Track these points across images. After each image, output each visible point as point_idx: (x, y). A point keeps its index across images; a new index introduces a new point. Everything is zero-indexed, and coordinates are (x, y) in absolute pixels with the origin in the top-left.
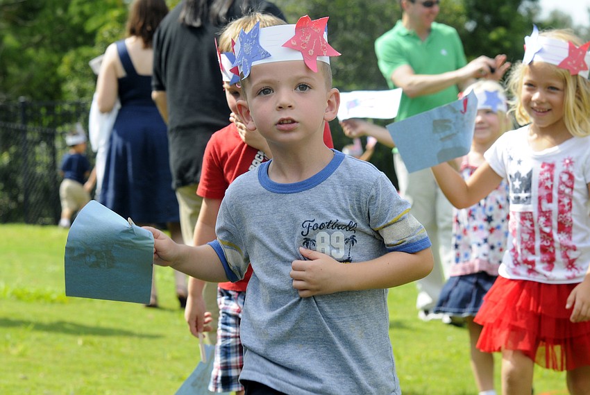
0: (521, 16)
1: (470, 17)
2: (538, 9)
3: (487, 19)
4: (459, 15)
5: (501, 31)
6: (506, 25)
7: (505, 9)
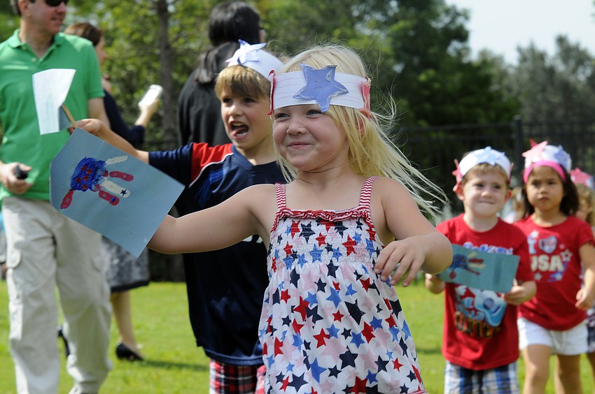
0: (449, 56)
1: (398, 59)
2: (468, 50)
3: (416, 60)
4: (386, 57)
5: (431, 72)
6: (435, 66)
7: (433, 50)
